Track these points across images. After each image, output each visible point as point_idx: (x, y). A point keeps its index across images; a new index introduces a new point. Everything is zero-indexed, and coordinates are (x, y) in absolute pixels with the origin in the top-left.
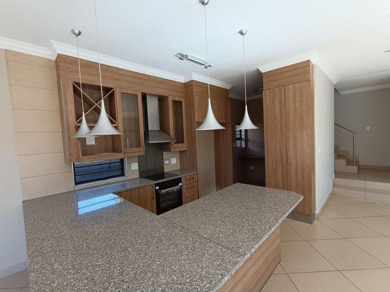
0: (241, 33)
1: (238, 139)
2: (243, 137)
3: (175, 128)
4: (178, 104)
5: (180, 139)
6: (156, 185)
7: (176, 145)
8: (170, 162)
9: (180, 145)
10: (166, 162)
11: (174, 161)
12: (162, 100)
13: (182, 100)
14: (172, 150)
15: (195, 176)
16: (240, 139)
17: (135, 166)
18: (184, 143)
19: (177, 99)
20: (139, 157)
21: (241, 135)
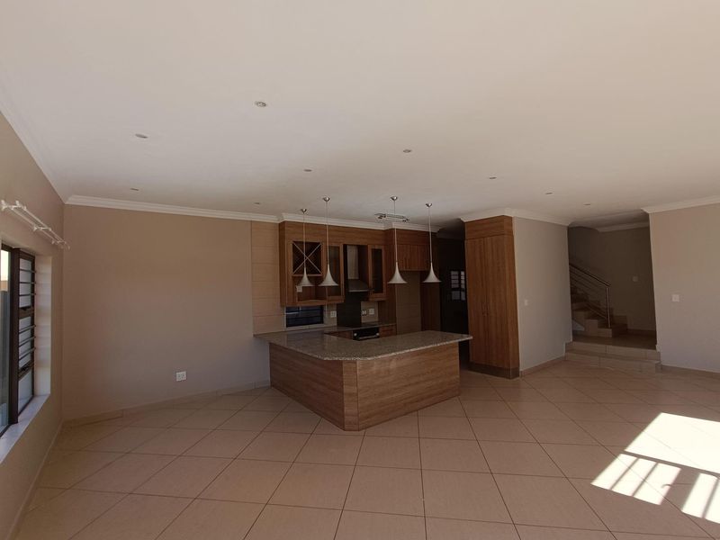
0: (427, 205)
1: (455, 289)
2: (463, 287)
3: (373, 277)
4: (377, 253)
5: (378, 288)
6: (355, 332)
7: (374, 295)
8: (368, 312)
9: (379, 295)
10: (363, 313)
11: (372, 312)
12: (361, 250)
13: (382, 247)
14: (371, 300)
15: (394, 328)
16: (459, 289)
17: (334, 314)
18: (382, 292)
19: (377, 247)
20: (337, 305)
21: (460, 283)
